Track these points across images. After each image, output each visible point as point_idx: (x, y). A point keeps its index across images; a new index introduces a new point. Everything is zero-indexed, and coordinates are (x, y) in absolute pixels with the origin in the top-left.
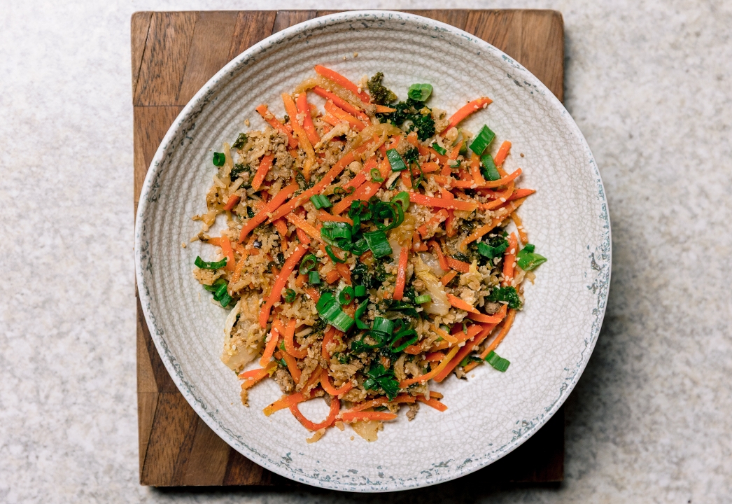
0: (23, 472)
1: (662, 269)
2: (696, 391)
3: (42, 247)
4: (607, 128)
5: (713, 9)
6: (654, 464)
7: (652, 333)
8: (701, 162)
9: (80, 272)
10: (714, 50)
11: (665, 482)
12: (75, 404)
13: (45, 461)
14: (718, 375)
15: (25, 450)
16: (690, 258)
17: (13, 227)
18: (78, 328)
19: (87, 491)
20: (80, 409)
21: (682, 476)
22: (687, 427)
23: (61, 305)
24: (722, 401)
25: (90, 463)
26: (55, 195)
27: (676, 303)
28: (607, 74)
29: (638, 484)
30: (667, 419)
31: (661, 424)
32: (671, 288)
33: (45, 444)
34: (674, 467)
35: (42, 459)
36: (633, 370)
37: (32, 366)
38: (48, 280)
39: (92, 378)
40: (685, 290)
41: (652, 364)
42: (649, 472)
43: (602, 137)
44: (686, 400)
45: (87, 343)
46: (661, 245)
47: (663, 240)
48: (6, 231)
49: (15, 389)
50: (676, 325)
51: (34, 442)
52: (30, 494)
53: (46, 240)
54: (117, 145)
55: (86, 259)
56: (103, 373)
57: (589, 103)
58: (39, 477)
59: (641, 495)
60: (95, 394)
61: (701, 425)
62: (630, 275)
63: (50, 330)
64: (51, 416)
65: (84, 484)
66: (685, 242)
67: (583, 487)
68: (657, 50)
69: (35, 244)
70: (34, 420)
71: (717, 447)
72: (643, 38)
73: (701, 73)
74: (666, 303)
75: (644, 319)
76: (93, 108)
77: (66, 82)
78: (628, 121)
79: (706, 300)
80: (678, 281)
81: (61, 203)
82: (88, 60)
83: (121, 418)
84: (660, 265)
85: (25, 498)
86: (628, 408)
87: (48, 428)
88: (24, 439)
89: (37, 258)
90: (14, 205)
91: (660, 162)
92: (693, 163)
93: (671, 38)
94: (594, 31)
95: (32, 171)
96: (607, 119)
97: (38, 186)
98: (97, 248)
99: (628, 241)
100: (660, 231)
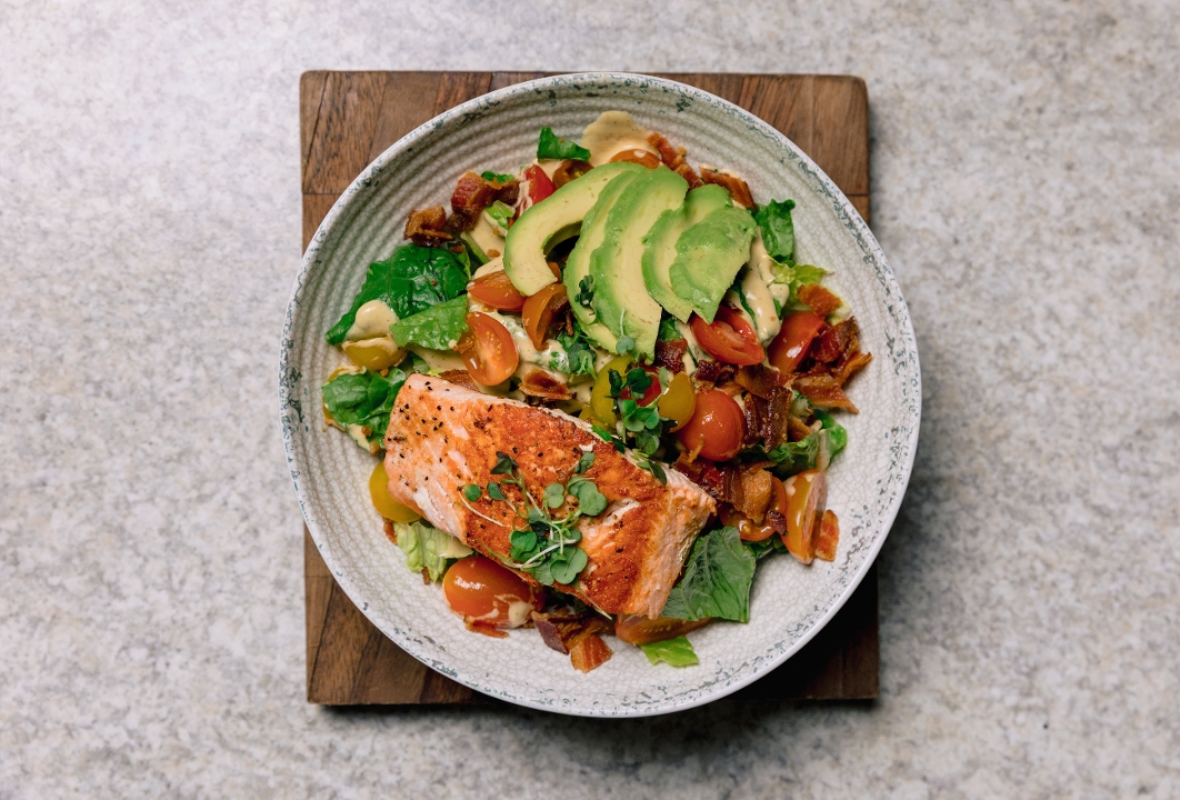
0: (147, 685)
1: (1001, 415)
2: (1050, 577)
3: (178, 380)
4: (925, 230)
5: (1059, 78)
6: (998, 676)
7: (991, 501)
8: (1049, 275)
9: (230, 414)
10: (1061, 130)
11: (1012, 699)
12: (220, 591)
13: (178, 669)
14: (1078, 556)
15: (151, 655)
16: (1038, 401)
17: (140, 354)
18: (225, 489)
19: (235, 711)
20: (227, 599)
21: (1034, 692)
22: (1039, 625)
23: (203, 459)
24: (1084, 591)
25: (240, 672)
26: (197, 311)
27: (1021, 460)
28: (924, 161)
29: (977, 702)
30: (1013, 614)
31: (1005, 621)
32: (1013, 440)
33: (179, 647)
34: (1024, 679)
35: (174, 667)
36: (966, 549)
37: (162, 540)
38: (186, 424)
39: (244, 557)
40: (1032, 443)
41: (991, 541)
42: (990, 686)
43: (919, 242)
44: (1037, 589)
45: (237, 509)
46: (999, 383)
47: (1001, 378)
48: (129, 358)
49: (139, 572)
50: (1021, 489)
51: (164, 644)
52: (157, 715)
53: (184, 371)
54: (281, 246)
55: (237, 396)
56: (259, 550)
57: (900, 198)
58: (170, 692)
59: (982, 718)
60: (247, 578)
61: (1058, 622)
62: (960, 423)
63: (188, 491)
64: (188, 609)
65: (231, 702)
66: (1030, 379)
67: (903, 706)
68: (987, 130)
69: (169, 376)
70: (164, 614)
71: (1080, 654)
72: (970, 115)
73: (1045, 160)
74: (1007, 459)
75: (978, 481)
76: (250, 198)
77: (213, 163)
78: (952, 221)
79: (1060, 456)
80: (1022, 431)
81: (205, 323)
82: (243, 134)
83: (282, 611)
84: (999, 410)
85: (151, 720)
86: (961, 599)
87: (183, 625)
88: (150, 640)
89: (172, 395)
90: (142, 324)
91: (994, 275)
92: (1038, 277)
93: (1006, 115)
94: (905, 105)
95: (167, 280)
96: (924, 218)
97: (174, 299)
98: (253, 382)
99: (955, 377)
100: (997, 365)
